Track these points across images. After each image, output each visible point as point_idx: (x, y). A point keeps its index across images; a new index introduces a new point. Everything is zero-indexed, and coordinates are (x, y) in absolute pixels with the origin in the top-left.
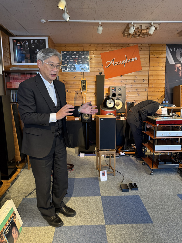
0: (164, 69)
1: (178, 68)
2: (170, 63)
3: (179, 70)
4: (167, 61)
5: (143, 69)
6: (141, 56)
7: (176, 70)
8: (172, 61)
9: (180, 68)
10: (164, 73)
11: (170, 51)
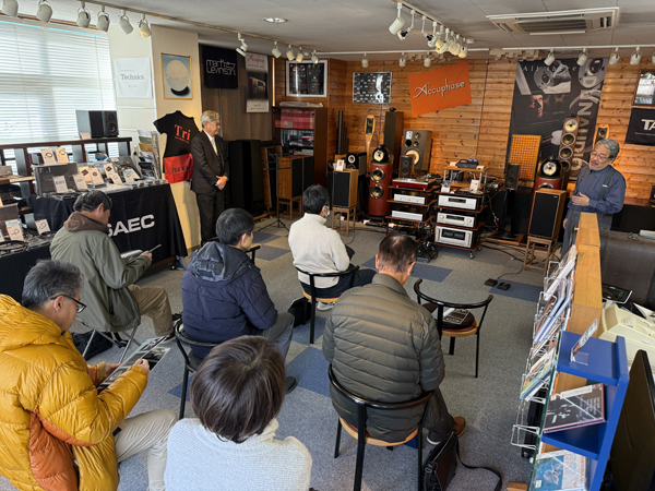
0: (510, 102)
1: (536, 101)
2: (523, 93)
3: (538, 105)
4: (517, 90)
5: (474, 102)
6: (471, 81)
7: (533, 106)
8: (525, 89)
9: (541, 103)
10: (510, 110)
11: (524, 72)
